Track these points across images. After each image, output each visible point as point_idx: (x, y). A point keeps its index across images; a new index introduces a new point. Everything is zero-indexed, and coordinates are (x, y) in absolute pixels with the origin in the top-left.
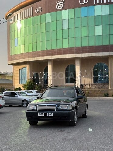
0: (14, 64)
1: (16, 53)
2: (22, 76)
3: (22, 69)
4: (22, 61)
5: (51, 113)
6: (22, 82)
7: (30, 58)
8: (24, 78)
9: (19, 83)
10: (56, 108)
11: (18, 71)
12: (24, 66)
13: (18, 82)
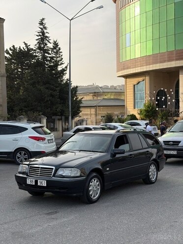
0: (126, 77)
1: (128, 58)
2: (138, 96)
3: (138, 84)
4: (137, 71)
5: (43, 181)
6: (138, 106)
7: (148, 66)
8: (141, 99)
9: (133, 108)
10: (53, 172)
11: (132, 88)
12: (140, 79)
13: (132, 105)
